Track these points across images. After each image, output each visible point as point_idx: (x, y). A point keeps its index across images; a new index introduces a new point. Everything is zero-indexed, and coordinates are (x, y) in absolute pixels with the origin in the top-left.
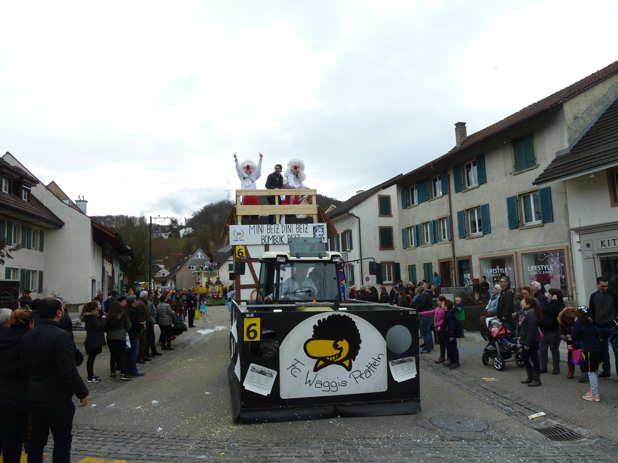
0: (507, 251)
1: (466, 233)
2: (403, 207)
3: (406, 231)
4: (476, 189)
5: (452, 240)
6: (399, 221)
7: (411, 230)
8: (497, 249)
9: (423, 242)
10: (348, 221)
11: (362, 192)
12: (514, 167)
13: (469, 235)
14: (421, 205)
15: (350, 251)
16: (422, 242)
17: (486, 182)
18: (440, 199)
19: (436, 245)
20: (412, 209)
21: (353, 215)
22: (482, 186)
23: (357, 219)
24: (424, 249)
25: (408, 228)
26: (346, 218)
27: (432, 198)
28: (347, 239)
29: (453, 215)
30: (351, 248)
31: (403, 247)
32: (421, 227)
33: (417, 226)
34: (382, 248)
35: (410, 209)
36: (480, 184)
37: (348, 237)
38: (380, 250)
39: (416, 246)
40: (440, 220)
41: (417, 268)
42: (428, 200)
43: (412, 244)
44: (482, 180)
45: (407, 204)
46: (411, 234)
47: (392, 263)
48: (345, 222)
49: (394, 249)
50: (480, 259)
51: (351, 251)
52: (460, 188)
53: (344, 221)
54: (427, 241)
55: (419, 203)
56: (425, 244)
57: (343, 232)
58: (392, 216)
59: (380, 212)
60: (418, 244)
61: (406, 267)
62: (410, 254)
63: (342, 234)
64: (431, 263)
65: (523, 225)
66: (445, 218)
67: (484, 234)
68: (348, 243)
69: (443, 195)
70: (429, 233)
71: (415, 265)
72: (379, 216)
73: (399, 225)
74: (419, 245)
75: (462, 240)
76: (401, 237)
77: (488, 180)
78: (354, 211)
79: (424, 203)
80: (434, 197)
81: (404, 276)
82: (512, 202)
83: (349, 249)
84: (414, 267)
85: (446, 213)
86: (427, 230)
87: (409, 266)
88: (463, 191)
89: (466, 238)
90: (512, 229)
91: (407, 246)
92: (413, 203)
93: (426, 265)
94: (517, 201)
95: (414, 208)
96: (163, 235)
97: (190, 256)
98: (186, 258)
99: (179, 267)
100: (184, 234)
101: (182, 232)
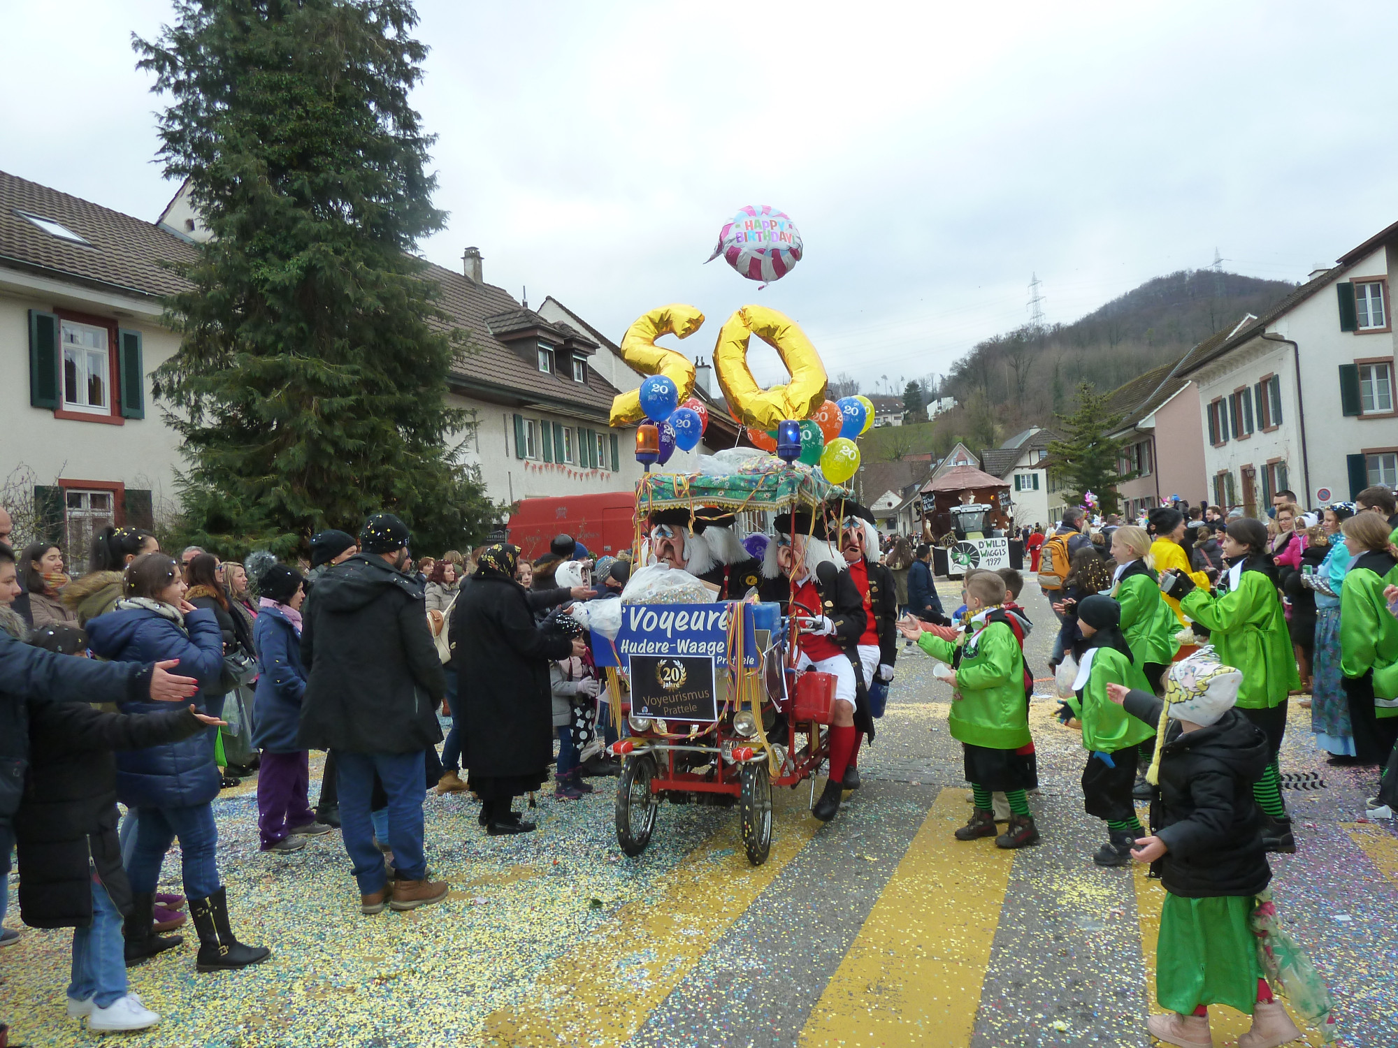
10: (1270, 355)
21: (1277, 338)
23: (1291, 348)
28: (1271, 398)
30: (1279, 420)
37: (1271, 394)
48: (1261, 358)
53: (1255, 356)
57: (1258, 381)
68: (1271, 410)
78: (1282, 328)
83: (1273, 424)
96: (890, 419)
97: (940, 461)
98: (933, 466)
99: (917, 487)
100: (936, 413)
101: (932, 409)
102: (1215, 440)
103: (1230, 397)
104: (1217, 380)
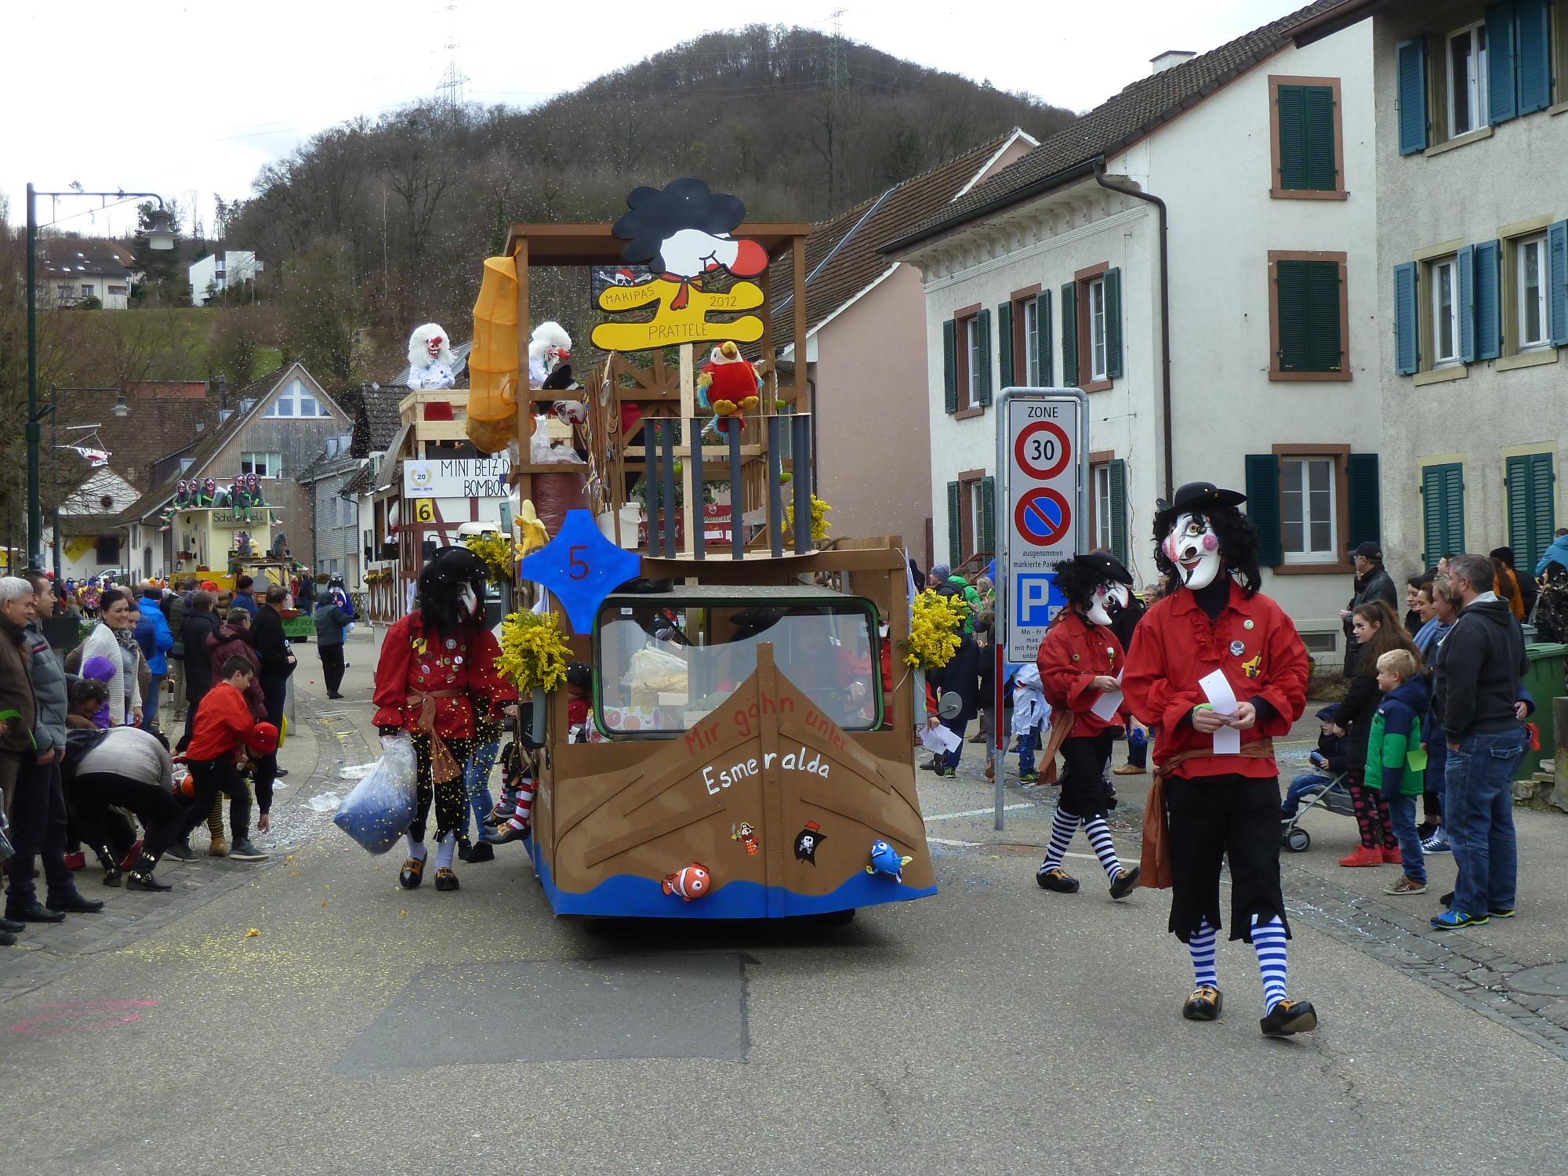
2: (1404, 143)
3: (1416, 279)
6: (1380, 224)
7: (1445, 271)
9: (1506, 340)
10: (1100, 223)
11: (1184, 60)
14: (1504, 133)
15: (1108, 387)
16: (1501, 342)
20: (1455, 156)
21: (1127, 189)
23: (1153, 213)
24: (1514, 378)
25: (1429, 263)
26: (1087, 201)
28: (1096, 318)
30: (1116, 369)
31: (1400, 364)
32: (1500, 256)
33: (1479, 254)
34: (1282, 369)
35: (1442, 160)
37: (1099, 309)
38: (1273, 379)
39: (1468, 365)
41: (1471, 480)
42: (1544, 110)
43: (1447, 351)
45: (1427, 130)
46: (1445, 294)
47: (1337, 457)
48: (1083, 229)
49: (1347, 378)
51: (1112, 388)
53: (1079, 220)
54: (1533, 334)
55: (1495, 125)
56: (1517, 351)
57: (1071, 279)
58: (1344, 197)
59: (1281, 171)
60: (1479, 354)
61: (1413, 477)
62: (1434, 405)
63: (1066, 291)
64: (1547, 458)
68: (1097, 345)
70: (1542, 292)
71: (1457, 468)
72: (1274, 195)
73: (1380, 245)
74: (1486, 356)
76: (1390, 313)
78: (1137, 165)
79: (1521, 125)
81: (1397, 523)
83: (1103, 377)
84: (1452, 475)
86: (1532, 274)
87: (1428, 471)
91: (1418, 359)
92: (1463, 124)
93: (1519, 471)
95: (1467, 151)
96: (100, 290)
97: (248, 403)
98: (226, 415)
99: (186, 464)
100: (210, 288)
101: (201, 275)
102: (956, 404)
103: (1002, 310)
104: (972, 269)
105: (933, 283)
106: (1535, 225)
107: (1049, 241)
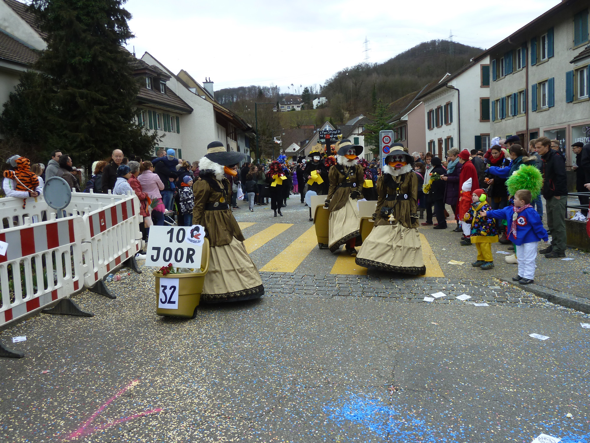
0: (564, 124)
1: (537, 106)
2: (493, 79)
3: (495, 103)
4: (546, 63)
5: (527, 112)
6: (490, 93)
7: (499, 102)
8: (558, 122)
10: (450, 93)
12: (574, 41)
13: (540, 108)
14: (506, 77)
16: (506, 115)
17: (553, 56)
18: (520, 72)
19: (515, 117)
20: (500, 81)
21: (452, 88)
22: (550, 60)
23: (457, 92)
24: (507, 121)
25: (497, 101)
26: (446, 90)
27: (516, 70)
28: (449, 111)
29: (529, 88)
31: (492, 119)
32: (506, 99)
33: (503, 99)
34: (482, 119)
35: (498, 82)
36: (549, 58)
38: (480, 122)
39: (501, 119)
40: (520, 92)
42: (512, 73)
44: (551, 55)
45: (497, 76)
46: (499, 106)
48: (446, 95)
50: (544, 131)
51: (451, 124)
52: (536, 61)
53: (446, 93)
54: (511, 113)
55: (505, 76)
56: (508, 117)
59: (482, 82)
62: (497, 126)
63: (445, 107)
65: (577, 99)
66: (523, 91)
67: (550, 107)
68: (450, 116)
69: (523, 68)
72: (481, 87)
74: (503, 117)
75: (534, 112)
76: (491, 110)
77: (555, 54)
78: (454, 83)
79: (509, 76)
80: (517, 70)
82: (570, 77)
85: (523, 87)
86: (511, 103)
88: (537, 64)
89: (537, 111)
90: (568, 103)
91: (495, 118)
92: (503, 75)
94: (573, 76)
95: (502, 80)
97: (318, 129)
98: (315, 132)
99: (307, 142)
100: (317, 105)
101: (315, 103)
102: (429, 127)
103: (436, 109)
104: (431, 102)
105: (426, 105)
106: (510, 94)
107: (442, 97)
